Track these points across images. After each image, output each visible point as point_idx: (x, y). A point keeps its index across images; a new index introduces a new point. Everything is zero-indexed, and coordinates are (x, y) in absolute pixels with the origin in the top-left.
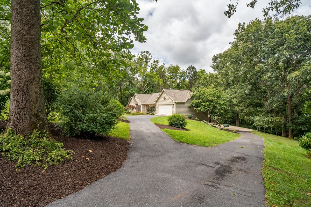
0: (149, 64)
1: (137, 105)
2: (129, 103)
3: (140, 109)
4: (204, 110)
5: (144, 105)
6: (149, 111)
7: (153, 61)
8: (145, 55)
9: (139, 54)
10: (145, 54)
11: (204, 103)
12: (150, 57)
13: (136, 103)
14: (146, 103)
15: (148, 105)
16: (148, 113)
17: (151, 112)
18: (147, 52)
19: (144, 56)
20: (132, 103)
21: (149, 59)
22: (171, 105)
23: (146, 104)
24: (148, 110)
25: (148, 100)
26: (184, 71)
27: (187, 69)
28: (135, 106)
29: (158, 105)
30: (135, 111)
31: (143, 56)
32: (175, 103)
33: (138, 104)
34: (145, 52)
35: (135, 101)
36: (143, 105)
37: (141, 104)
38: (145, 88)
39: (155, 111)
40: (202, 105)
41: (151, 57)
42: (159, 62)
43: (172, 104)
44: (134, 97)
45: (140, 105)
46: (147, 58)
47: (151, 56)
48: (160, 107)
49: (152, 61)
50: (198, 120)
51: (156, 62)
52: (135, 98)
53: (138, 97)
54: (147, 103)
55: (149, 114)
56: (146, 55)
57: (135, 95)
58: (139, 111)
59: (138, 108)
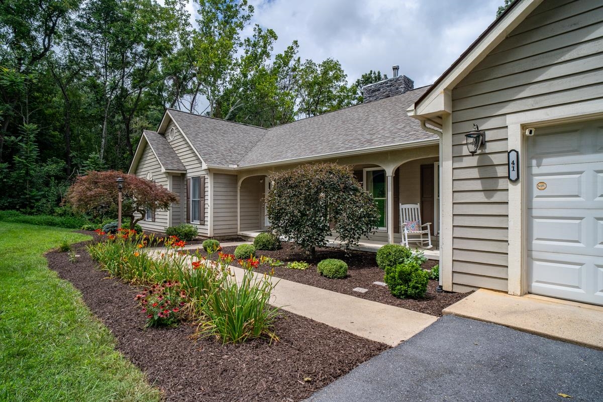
1: (179, 177)
3: (199, 206)
5: (229, 178)
13: (175, 168)
14: (246, 164)
20: (151, 170)
23: (243, 171)
28: (167, 185)
33: (183, 175)
35: (168, 153)
36: (220, 179)
37: (205, 166)
44: (163, 134)
45: (198, 181)
52: (171, 137)
57: (171, 120)
58: (188, 219)
59: (188, 198)
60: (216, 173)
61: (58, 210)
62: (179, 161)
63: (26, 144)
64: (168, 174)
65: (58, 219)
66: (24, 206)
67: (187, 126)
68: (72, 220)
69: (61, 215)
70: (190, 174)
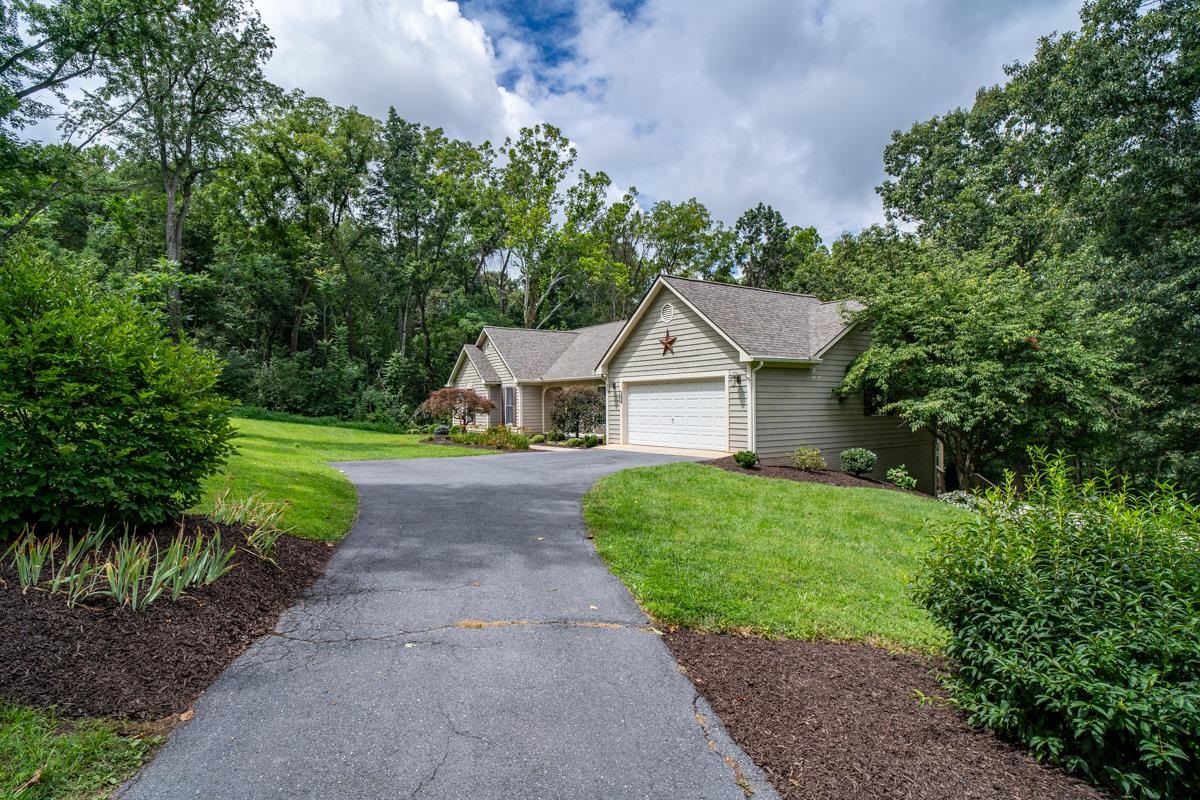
0: (561, 188)
1: (496, 388)
2: (455, 381)
3: (512, 411)
4: (963, 420)
5: (535, 389)
6: (563, 422)
7: (580, 176)
8: (538, 143)
9: (509, 141)
10: (541, 137)
11: (963, 368)
12: (564, 156)
13: (492, 380)
14: (547, 378)
15: (555, 387)
16: (560, 432)
17: (576, 430)
18: (552, 131)
19: (536, 147)
20: (471, 380)
21: (563, 166)
22: (718, 385)
23: (545, 384)
24: (558, 421)
25: (553, 361)
26: (725, 229)
27: (741, 224)
28: (484, 394)
29: (620, 388)
30: (483, 422)
31: (527, 149)
32: (754, 364)
33: (499, 385)
34: (542, 130)
35: (485, 367)
36: (527, 390)
37: (516, 380)
38: (540, 307)
39: (601, 420)
41: (569, 157)
42: (609, 183)
43: (726, 374)
44: (480, 347)
45: (510, 390)
46: (549, 161)
47: (572, 150)
48: (636, 400)
49: (572, 179)
50: (909, 488)
51: (593, 182)
52: (487, 352)
53: (500, 345)
54: (554, 374)
55: (562, 438)
56: (545, 144)
57: (486, 337)
58: (503, 422)
59: (503, 405)
60: (524, 386)
61: (371, 416)
62: (495, 374)
63: (338, 347)
64: (487, 385)
65: (374, 426)
66: (337, 412)
67: (501, 344)
68: (384, 425)
69: (374, 421)
70: (504, 386)
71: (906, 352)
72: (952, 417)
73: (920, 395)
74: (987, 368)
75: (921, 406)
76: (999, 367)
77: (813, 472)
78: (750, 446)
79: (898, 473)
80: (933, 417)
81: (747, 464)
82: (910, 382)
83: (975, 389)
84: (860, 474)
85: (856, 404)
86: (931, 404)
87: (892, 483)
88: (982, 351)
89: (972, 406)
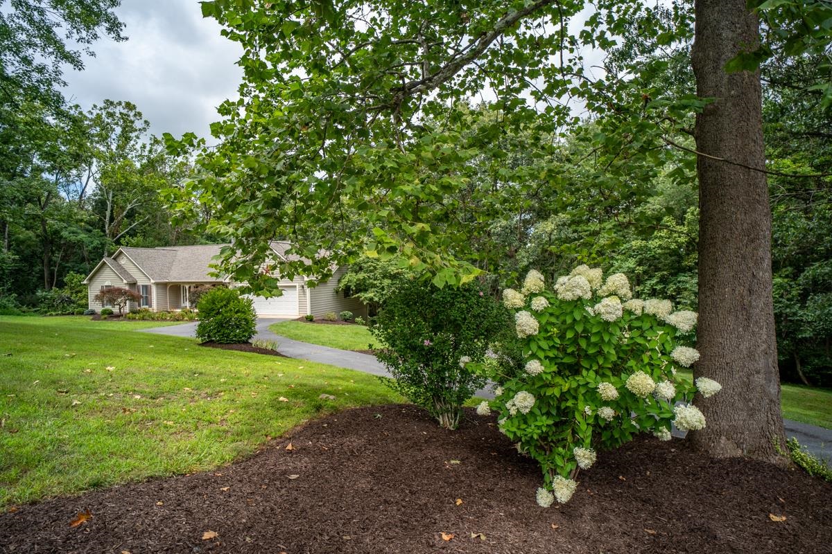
1: (133, 284)
2: (91, 280)
4: (380, 300)
5: (163, 285)
7: (151, 139)
9: (95, 106)
10: (120, 109)
12: (138, 124)
13: (130, 280)
14: (170, 280)
15: (176, 284)
18: (129, 106)
20: (109, 280)
21: (137, 130)
23: (169, 283)
25: (170, 268)
33: (136, 283)
34: (123, 104)
35: (123, 271)
36: (159, 286)
37: (153, 281)
40: (374, 286)
41: (144, 126)
43: (298, 285)
44: (115, 259)
45: (146, 288)
47: (146, 122)
50: (363, 324)
52: (122, 262)
53: (134, 259)
54: (174, 277)
57: (121, 251)
58: (139, 305)
60: (157, 284)
62: (131, 276)
64: (126, 283)
70: (140, 283)
71: (361, 275)
72: (376, 299)
73: (366, 290)
74: (387, 282)
75: (366, 295)
76: (390, 281)
77: (332, 321)
78: (309, 313)
79: (359, 319)
80: (371, 299)
81: (310, 319)
82: (362, 287)
83: (383, 289)
84: (347, 320)
85: (342, 295)
86: (370, 295)
87: (356, 323)
88: (384, 277)
89: (382, 295)
